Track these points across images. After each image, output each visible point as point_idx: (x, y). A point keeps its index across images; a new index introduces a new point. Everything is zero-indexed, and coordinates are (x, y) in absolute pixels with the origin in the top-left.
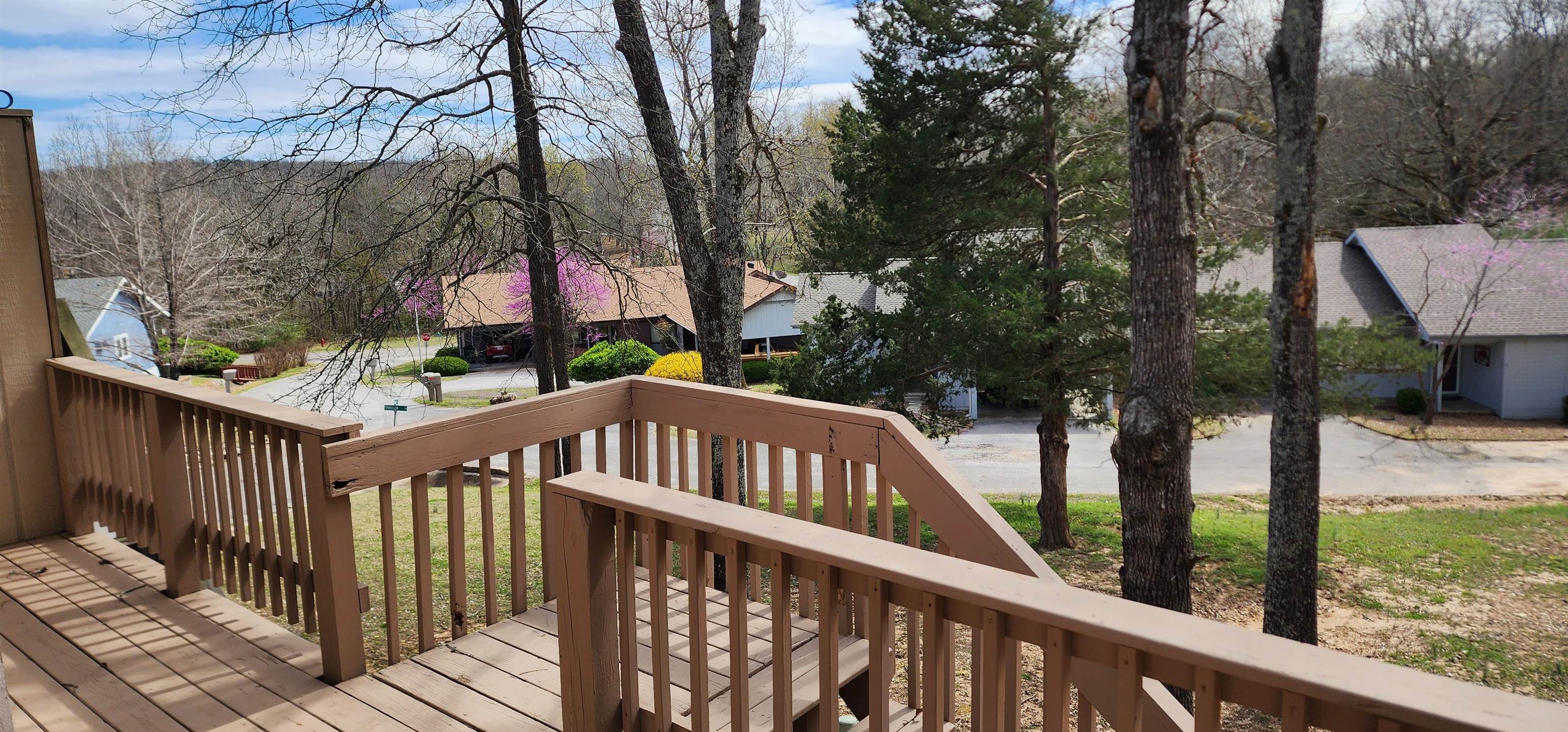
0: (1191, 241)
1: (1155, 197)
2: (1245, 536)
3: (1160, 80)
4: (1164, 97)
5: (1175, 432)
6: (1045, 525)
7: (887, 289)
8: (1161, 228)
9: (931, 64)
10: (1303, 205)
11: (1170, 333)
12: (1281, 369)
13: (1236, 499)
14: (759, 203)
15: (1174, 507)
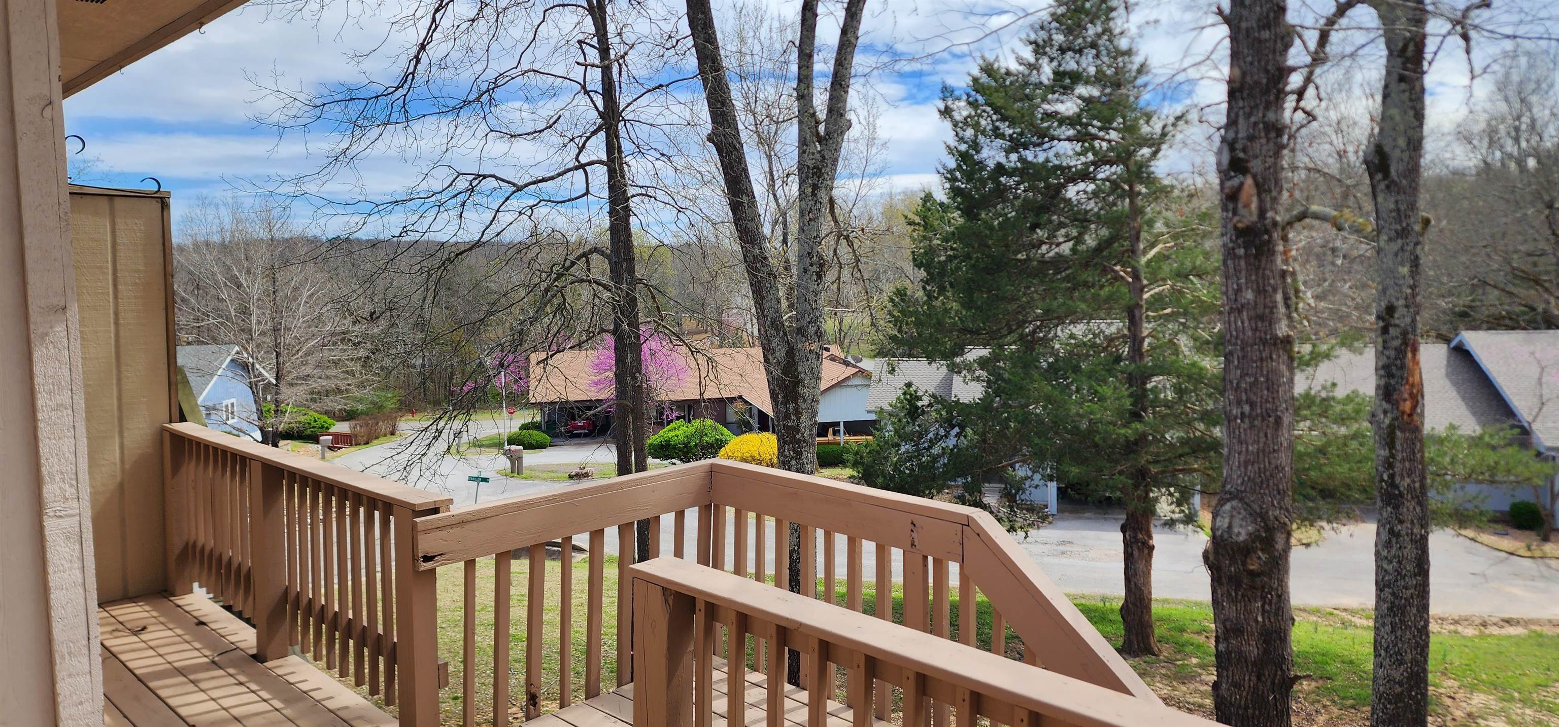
0: (1287, 341)
1: (1249, 295)
2: (1346, 653)
3: (1254, 177)
4: (1259, 195)
5: (1273, 539)
6: (1128, 629)
7: (965, 377)
8: (1257, 327)
9: (1014, 157)
10: (1407, 306)
11: (1266, 435)
12: (1385, 477)
13: (1335, 612)
14: (839, 289)
15: (1272, 620)
